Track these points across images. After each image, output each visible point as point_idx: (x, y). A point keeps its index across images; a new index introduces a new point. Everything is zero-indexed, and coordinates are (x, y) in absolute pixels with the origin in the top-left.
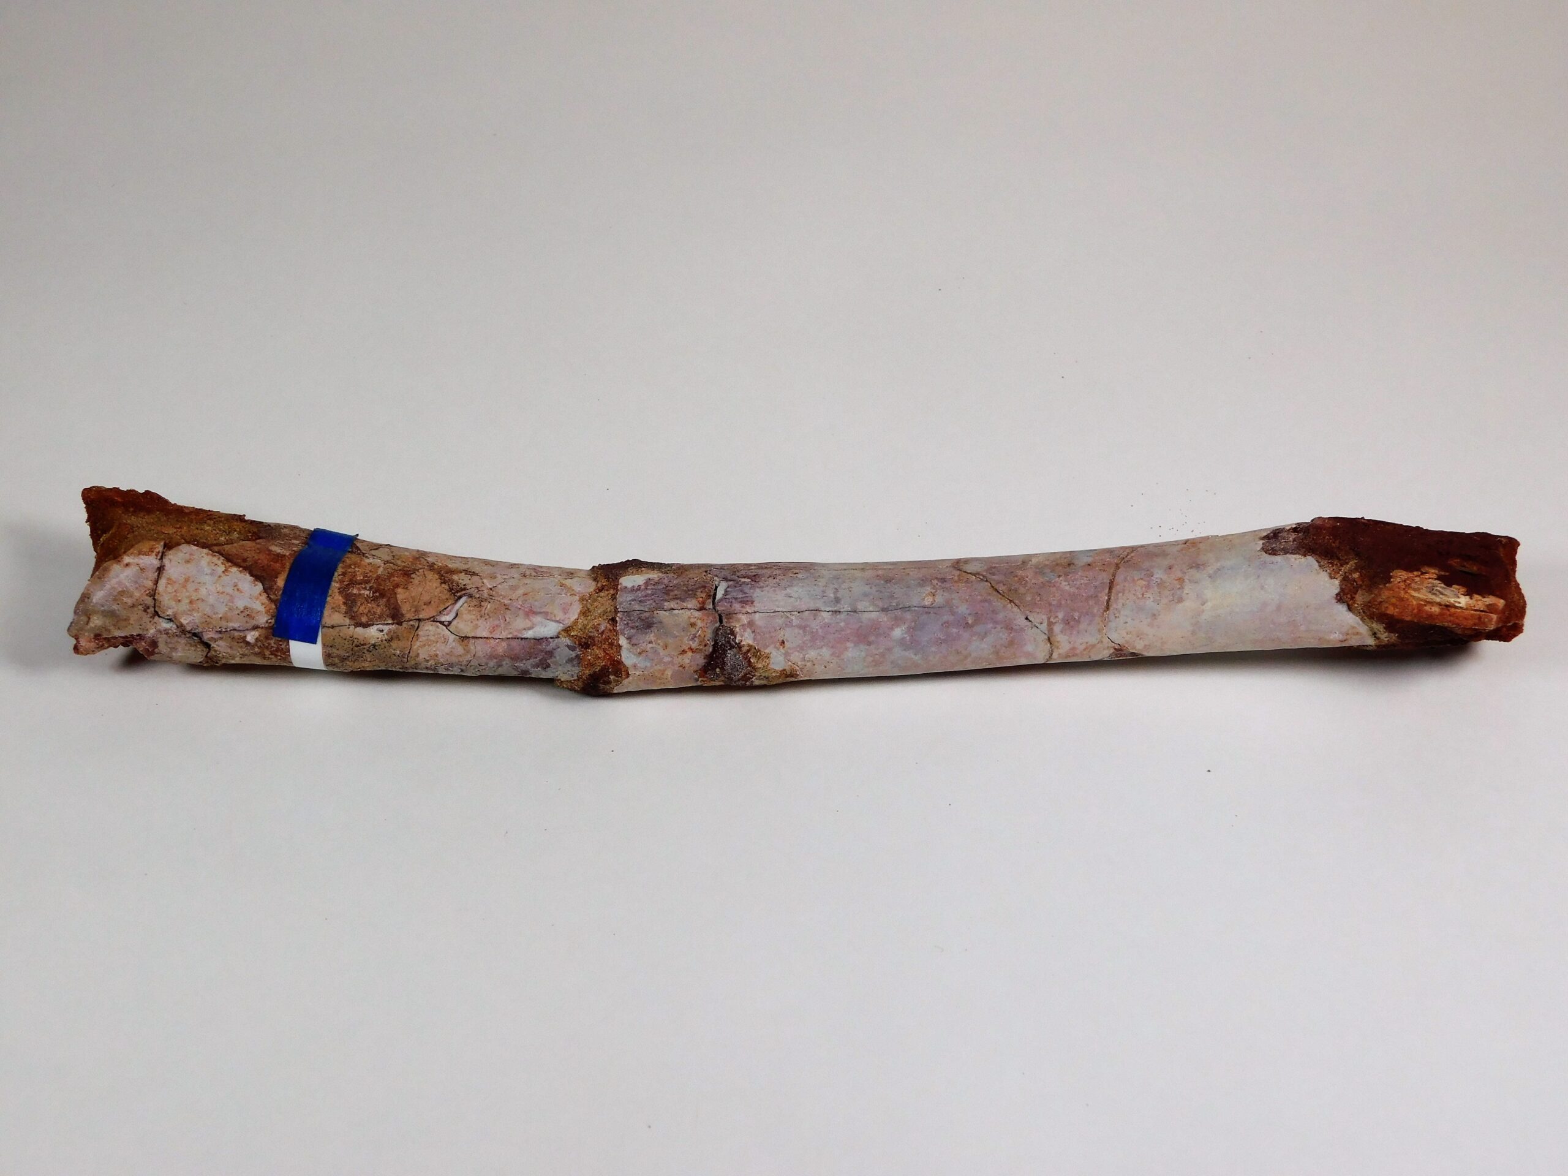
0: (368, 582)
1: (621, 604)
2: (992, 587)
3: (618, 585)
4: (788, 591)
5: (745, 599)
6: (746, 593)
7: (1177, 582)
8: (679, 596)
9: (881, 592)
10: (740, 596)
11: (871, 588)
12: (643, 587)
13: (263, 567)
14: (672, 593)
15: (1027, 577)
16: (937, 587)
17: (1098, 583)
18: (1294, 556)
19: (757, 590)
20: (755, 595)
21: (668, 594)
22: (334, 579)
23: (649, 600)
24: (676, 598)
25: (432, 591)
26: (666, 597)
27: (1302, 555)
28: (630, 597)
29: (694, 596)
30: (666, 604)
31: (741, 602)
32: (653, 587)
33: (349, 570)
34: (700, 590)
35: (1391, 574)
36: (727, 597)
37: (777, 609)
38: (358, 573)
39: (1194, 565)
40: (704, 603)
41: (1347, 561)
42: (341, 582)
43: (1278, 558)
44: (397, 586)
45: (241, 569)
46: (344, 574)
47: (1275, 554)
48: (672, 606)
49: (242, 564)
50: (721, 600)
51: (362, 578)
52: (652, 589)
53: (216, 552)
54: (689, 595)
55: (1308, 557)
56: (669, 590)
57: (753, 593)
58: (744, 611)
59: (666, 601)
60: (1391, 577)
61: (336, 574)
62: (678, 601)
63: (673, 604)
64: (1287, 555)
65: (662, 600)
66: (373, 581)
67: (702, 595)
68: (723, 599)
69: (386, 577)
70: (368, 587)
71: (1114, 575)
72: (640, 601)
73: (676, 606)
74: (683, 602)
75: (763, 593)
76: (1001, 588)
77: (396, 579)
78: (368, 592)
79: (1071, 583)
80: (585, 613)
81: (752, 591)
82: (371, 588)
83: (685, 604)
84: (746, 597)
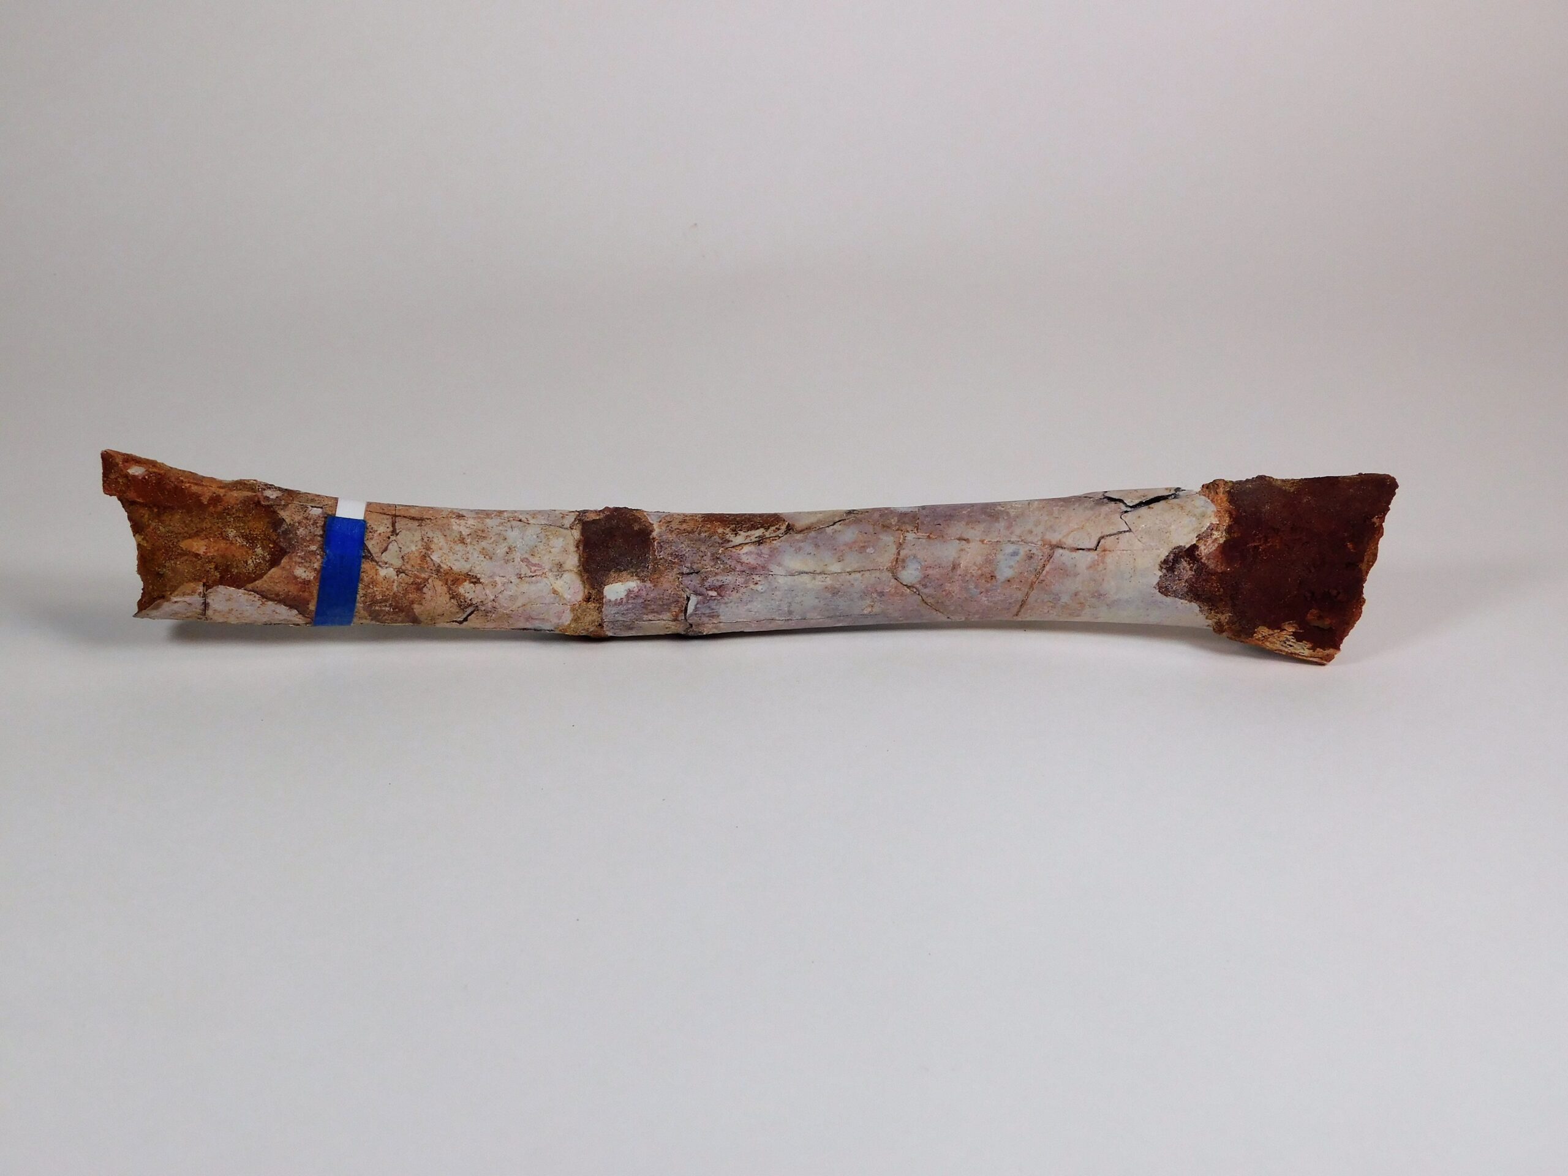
0: (386, 601)
1: (606, 616)
2: (923, 600)
3: (603, 598)
4: (749, 606)
5: (712, 614)
6: (713, 609)
7: (1079, 605)
8: (655, 610)
9: (828, 605)
10: (708, 611)
11: (820, 602)
12: (624, 600)
13: (294, 598)
14: (649, 608)
15: (954, 592)
16: (876, 600)
17: (1013, 600)
18: (1182, 601)
19: (723, 606)
20: (721, 610)
21: (647, 609)
22: (357, 600)
23: (630, 613)
24: (653, 611)
25: (443, 606)
26: (644, 611)
27: (1189, 601)
28: (614, 610)
29: (669, 610)
30: (645, 616)
31: (709, 616)
32: (633, 601)
33: (369, 591)
34: (673, 605)
35: (1256, 630)
36: (697, 612)
37: (739, 620)
38: (377, 593)
39: (1096, 594)
40: (677, 616)
41: (1224, 611)
42: (364, 602)
43: (1169, 600)
44: (412, 602)
45: (276, 602)
46: (365, 595)
47: (1166, 596)
48: (650, 618)
49: (276, 598)
50: (691, 615)
51: (381, 597)
52: (632, 603)
53: (251, 591)
54: (664, 609)
55: (1193, 603)
56: (646, 605)
57: (719, 609)
58: (711, 622)
59: (645, 614)
60: (1255, 633)
61: (358, 596)
62: (655, 614)
63: (650, 617)
64: (1177, 599)
65: (642, 613)
66: (391, 599)
67: (675, 609)
68: (694, 614)
69: (401, 595)
70: (388, 604)
71: (1027, 594)
72: (623, 614)
73: (653, 618)
74: (660, 615)
75: (727, 609)
76: (930, 600)
77: (410, 596)
78: (389, 609)
79: (990, 599)
80: (576, 620)
81: (718, 607)
82: (391, 605)
83: (661, 617)
84: (713, 612)
